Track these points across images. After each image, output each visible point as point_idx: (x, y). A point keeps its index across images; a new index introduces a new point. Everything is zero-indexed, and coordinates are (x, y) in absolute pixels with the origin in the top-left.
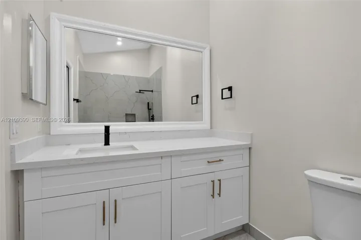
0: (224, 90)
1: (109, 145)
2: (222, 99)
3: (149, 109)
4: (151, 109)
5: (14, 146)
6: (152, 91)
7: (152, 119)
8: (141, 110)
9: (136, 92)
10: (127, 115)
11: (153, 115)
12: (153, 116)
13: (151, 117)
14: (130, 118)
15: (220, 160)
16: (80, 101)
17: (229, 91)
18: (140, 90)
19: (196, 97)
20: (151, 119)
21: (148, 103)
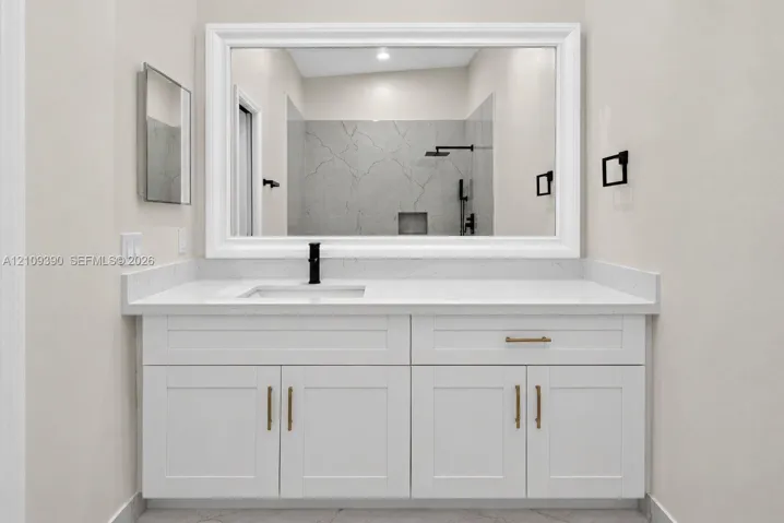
0: (608, 162)
1: (319, 282)
2: (605, 184)
3: (463, 198)
4: (466, 199)
5: (126, 276)
6: (472, 148)
7: (469, 226)
8: (442, 203)
9: (428, 154)
10: (402, 215)
11: (472, 215)
12: (472, 218)
13: (466, 222)
14: (413, 222)
15: (544, 340)
16: (277, 185)
17: (620, 163)
18: (437, 148)
19: (545, 178)
20: (467, 225)
21: (461, 181)
